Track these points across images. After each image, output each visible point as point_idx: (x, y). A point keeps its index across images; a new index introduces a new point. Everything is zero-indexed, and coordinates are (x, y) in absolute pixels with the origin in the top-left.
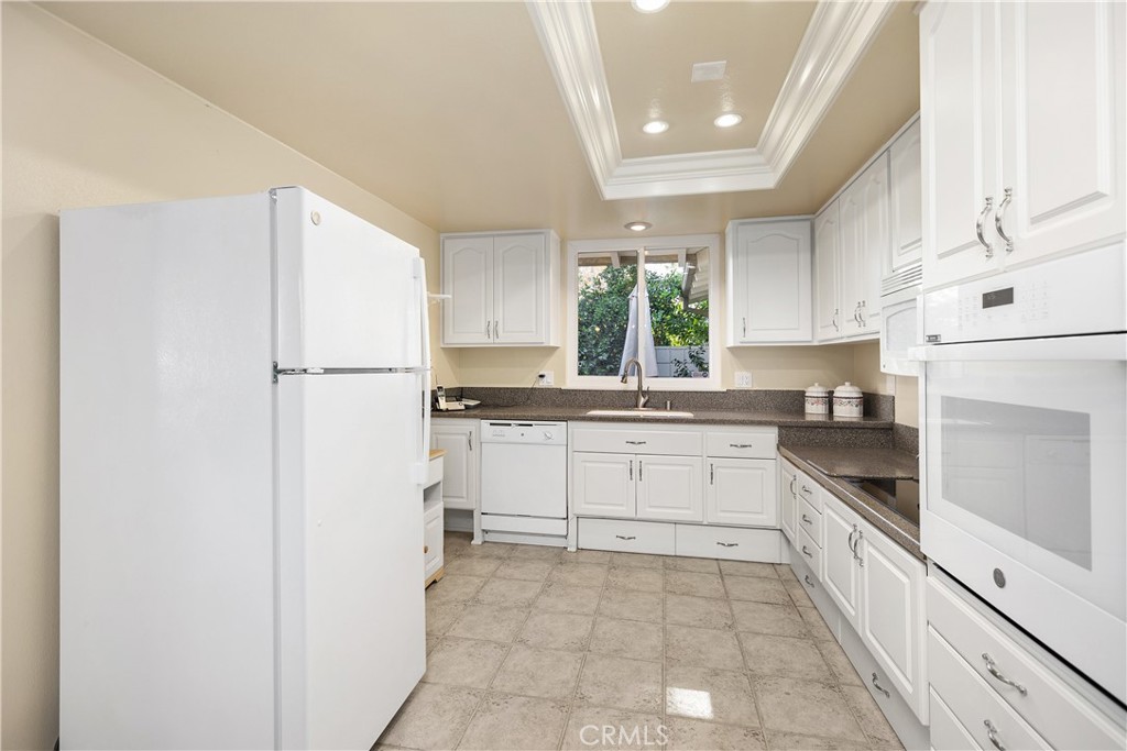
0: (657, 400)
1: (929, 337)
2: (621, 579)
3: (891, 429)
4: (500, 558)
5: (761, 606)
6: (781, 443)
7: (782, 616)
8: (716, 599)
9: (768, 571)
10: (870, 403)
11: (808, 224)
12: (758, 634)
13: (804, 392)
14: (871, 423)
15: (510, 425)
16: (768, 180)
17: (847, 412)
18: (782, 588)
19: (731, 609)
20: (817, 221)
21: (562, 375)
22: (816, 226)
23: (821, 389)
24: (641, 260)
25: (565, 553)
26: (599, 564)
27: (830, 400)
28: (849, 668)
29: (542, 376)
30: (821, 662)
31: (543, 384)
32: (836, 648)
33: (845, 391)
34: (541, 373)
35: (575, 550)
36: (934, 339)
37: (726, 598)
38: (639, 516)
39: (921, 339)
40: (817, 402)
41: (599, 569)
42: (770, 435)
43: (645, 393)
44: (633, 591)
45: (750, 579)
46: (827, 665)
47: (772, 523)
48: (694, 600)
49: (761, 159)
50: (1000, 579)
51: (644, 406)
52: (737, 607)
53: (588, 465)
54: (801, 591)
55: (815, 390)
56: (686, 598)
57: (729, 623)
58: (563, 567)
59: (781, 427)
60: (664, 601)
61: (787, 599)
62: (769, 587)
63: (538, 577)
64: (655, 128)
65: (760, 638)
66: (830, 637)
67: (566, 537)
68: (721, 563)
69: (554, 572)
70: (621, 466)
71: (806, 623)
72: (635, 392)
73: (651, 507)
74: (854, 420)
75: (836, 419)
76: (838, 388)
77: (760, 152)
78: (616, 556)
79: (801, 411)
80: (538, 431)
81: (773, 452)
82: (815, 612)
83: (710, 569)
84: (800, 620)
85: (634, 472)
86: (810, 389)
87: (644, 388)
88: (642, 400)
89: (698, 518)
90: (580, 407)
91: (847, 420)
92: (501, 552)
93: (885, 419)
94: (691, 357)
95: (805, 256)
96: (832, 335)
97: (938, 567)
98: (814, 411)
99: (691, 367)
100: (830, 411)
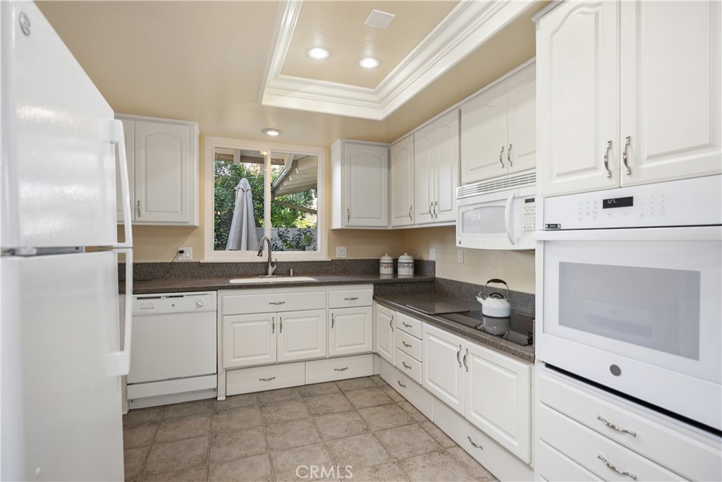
0: (284, 269)
1: (548, 225)
2: (274, 414)
3: (433, 281)
4: (154, 423)
5: (377, 408)
6: (376, 297)
7: (393, 412)
8: (348, 412)
9: (368, 383)
10: (418, 266)
11: (386, 149)
12: (386, 429)
13: (379, 260)
14: (419, 278)
15: (160, 297)
16: (379, 115)
17: (405, 272)
18: (382, 393)
19: (360, 416)
20: (393, 149)
21: (200, 249)
22: (392, 152)
23: (390, 258)
24: (269, 161)
25: (215, 402)
26: (250, 406)
27: (395, 265)
28: (444, 436)
29: (182, 252)
30: (429, 438)
31: (182, 259)
32: (432, 425)
33: (405, 259)
34: (180, 249)
35: (224, 398)
36: (553, 227)
37: (354, 409)
38: (279, 360)
39: (541, 226)
40: (388, 266)
41: (252, 410)
42: (368, 290)
43: (273, 264)
44: (288, 422)
45: (361, 391)
46: (433, 438)
47: (370, 350)
48: (334, 416)
49: (376, 98)
50: (616, 371)
51: (273, 274)
52: (364, 413)
53: (235, 325)
54: (394, 391)
55: (386, 259)
56: (328, 416)
57: (365, 427)
58: (221, 416)
59: (376, 284)
60: (314, 423)
61: (389, 399)
62: (374, 393)
63: (201, 432)
64: (318, 54)
65: (388, 433)
66: (424, 419)
67: (216, 390)
68: (338, 383)
69: (214, 423)
70: (265, 323)
71: (407, 413)
72: (264, 263)
73: (288, 351)
74: (411, 277)
75: (399, 277)
76: (401, 257)
77: (377, 93)
78: (261, 396)
79: (377, 272)
80: (189, 301)
81: (370, 300)
82: (408, 404)
83: (333, 390)
84: (402, 411)
85: (277, 327)
86: (383, 258)
87: (273, 260)
88: (271, 270)
89: (323, 355)
90: (218, 277)
91: (407, 277)
92: (153, 416)
93: (428, 275)
94: (279, 235)
95: (384, 171)
96: (406, 223)
97: (548, 366)
98: (386, 272)
99: (279, 243)
100: (395, 272)
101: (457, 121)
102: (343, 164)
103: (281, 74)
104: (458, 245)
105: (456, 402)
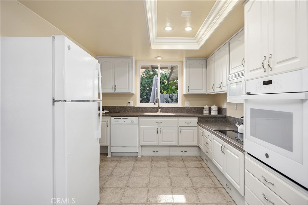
0: (164, 110)
1: (247, 92)
2: (155, 164)
3: (225, 117)
4: (117, 161)
5: (195, 168)
6: (199, 122)
7: (201, 170)
8: (182, 168)
9: (195, 158)
10: (220, 110)
11: (205, 60)
12: (195, 176)
13: (203, 107)
14: (221, 116)
15: (120, 118)
16: (197, 47)
17: (214, 113)
18: (199, 163)
19: (187, 170)
20: (207, 60)
21: (135, 102)
22: (207, 61)
23: (208, 107)
24: (159, 68)
25: (137, 157)
26: (148, 160)
27: (210, 110)
28: (219, 183)
29: (129, 103)
30: (212, 182)
31: (129, 105)
32: (215, 178)
33: (214, 107)
34: (129, 102)
35: (140, 156)
36: (248, 93)
37: (185, 167)
38: (160, 145)
39: (245, 93)
40: (207, 110)
41: (148, 162)
42: (195, 120)
43: (160, 108)
44: (159, 167)
45: (191, 161)
46: (214, 183)
47: (196, 145)
48: (177, 168)
49: (195, 41)
50: (267, 156)
51: (160, 112)
52: (189, 169)
53: (144, 130)
54: (204, 163)
55: (206, 107)
56: (174, 168)
57: (187, 174)
58: (138, 162)
59: (199, 117)
60: (168, 170)
61: (201, 166)
62: (196, 163)
63: (130, 166)
64: (168, 29)
65: (196, 178)
66: (213, 175)
67: (138, 153)
68: (182, 157)
69: (135, 164)
70: (155, 130)
71: (207, 172)
72: (157, 107)
73: (163, 142)
74: (216, 115)
75: (212, 115)
76: (212, 106)
77: (195, 39)
78: (153, 157)
79: (202, 113)
80: (129, 120)
81: (196, 124)
82: (208, 168)
83: (180, 159)
84: (205, 171)
85: (159, 132)
86: (205, 106)
87: (160, 107)
88: (160, 110)
89: (176, 145)
90: (141, 112)
91: (215, 115)
92: (118, 159)
93: (224, 115)
94: (170, 97)
95: (204, 69)
96: (211, 91)
97: (248, 154)
98: (206, 113)
99: (170, 100)
100: (210, 113)
101: (228, 47)
102: (186, 68)
103: (158, 37)
104: (227, 101)
105: (221, 168)
